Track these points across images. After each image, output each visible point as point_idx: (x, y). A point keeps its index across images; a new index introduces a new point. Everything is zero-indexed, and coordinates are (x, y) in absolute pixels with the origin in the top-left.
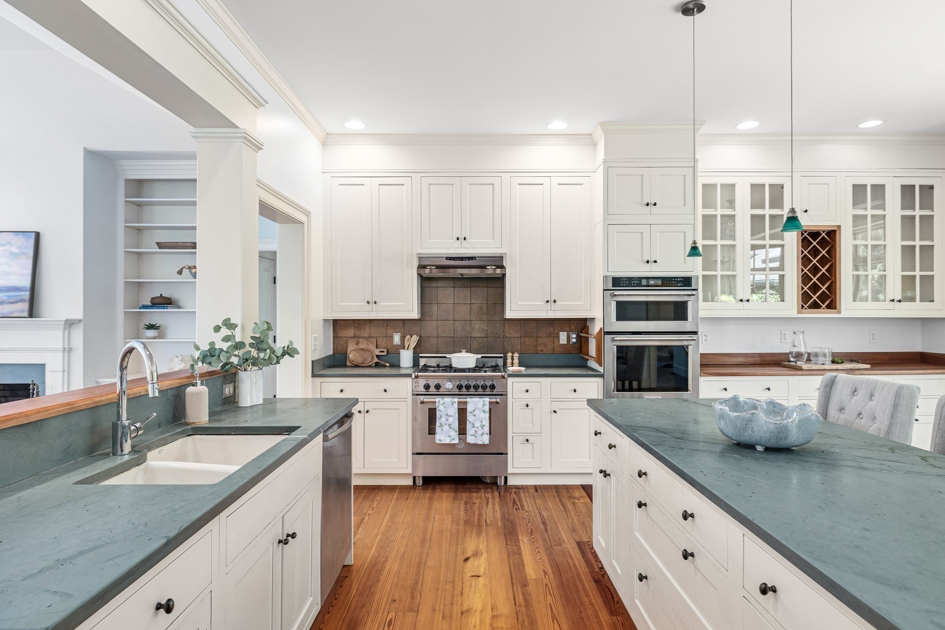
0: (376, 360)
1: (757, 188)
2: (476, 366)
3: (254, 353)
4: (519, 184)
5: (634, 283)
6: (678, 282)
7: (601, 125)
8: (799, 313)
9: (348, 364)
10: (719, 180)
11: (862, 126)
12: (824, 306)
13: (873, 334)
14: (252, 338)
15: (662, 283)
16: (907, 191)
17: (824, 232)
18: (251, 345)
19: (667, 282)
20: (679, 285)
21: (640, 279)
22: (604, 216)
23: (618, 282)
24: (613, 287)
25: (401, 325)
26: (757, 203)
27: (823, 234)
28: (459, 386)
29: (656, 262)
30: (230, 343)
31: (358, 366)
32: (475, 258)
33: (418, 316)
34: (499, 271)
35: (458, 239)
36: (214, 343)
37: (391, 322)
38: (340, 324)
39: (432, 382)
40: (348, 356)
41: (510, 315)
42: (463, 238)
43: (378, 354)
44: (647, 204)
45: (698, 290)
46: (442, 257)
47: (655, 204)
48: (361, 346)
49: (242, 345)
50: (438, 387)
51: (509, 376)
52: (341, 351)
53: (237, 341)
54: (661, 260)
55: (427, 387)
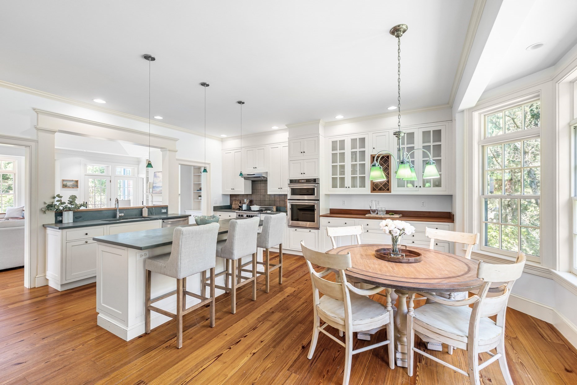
0: (238, 207)
1: (354, 141)
3: (69, 206)
4: (271, 148)
5: (297, 182)
6: (311, 181)
7: (286, 125)
8: (371, 192)
9: (232, 208)
10: (338, 139)
11: (389, 109)
12: (386, 190)
13: (423, 203)
14: (68, 201)
16: (426, 134)
17: (385, 157)
18: (68, 203)
19: (308, 181)
21: (299, 180)
22: (288, 158)
23: (292, 181)
24: (290, 183)
25: (246, 196)
26: (353, 146)
27: (386, 157)
28: (247, 216)
29: (304, 173)
30: (59, 202)
31: (234, 209)
32: (254, 174)
33: (251, 194)
34: (265, 178)
35: (254, 168)
36: (53, 202)
37: (244, 195)
38: (231, 196)
39: (241, 214)
40: (233, 206)
41: (269, 193)
42: (256, 168)
43: (240, 205)
44: (302, 152)
45: (319, 184)
46: (246, 174)
47: (304, 152)
48: (236, 203)
49: (64, 203)
50: (242, 216)
51: (260, 214)
52: (231, 204)
53: (62, 202)
54: (306, 173)
55: (239, 216)
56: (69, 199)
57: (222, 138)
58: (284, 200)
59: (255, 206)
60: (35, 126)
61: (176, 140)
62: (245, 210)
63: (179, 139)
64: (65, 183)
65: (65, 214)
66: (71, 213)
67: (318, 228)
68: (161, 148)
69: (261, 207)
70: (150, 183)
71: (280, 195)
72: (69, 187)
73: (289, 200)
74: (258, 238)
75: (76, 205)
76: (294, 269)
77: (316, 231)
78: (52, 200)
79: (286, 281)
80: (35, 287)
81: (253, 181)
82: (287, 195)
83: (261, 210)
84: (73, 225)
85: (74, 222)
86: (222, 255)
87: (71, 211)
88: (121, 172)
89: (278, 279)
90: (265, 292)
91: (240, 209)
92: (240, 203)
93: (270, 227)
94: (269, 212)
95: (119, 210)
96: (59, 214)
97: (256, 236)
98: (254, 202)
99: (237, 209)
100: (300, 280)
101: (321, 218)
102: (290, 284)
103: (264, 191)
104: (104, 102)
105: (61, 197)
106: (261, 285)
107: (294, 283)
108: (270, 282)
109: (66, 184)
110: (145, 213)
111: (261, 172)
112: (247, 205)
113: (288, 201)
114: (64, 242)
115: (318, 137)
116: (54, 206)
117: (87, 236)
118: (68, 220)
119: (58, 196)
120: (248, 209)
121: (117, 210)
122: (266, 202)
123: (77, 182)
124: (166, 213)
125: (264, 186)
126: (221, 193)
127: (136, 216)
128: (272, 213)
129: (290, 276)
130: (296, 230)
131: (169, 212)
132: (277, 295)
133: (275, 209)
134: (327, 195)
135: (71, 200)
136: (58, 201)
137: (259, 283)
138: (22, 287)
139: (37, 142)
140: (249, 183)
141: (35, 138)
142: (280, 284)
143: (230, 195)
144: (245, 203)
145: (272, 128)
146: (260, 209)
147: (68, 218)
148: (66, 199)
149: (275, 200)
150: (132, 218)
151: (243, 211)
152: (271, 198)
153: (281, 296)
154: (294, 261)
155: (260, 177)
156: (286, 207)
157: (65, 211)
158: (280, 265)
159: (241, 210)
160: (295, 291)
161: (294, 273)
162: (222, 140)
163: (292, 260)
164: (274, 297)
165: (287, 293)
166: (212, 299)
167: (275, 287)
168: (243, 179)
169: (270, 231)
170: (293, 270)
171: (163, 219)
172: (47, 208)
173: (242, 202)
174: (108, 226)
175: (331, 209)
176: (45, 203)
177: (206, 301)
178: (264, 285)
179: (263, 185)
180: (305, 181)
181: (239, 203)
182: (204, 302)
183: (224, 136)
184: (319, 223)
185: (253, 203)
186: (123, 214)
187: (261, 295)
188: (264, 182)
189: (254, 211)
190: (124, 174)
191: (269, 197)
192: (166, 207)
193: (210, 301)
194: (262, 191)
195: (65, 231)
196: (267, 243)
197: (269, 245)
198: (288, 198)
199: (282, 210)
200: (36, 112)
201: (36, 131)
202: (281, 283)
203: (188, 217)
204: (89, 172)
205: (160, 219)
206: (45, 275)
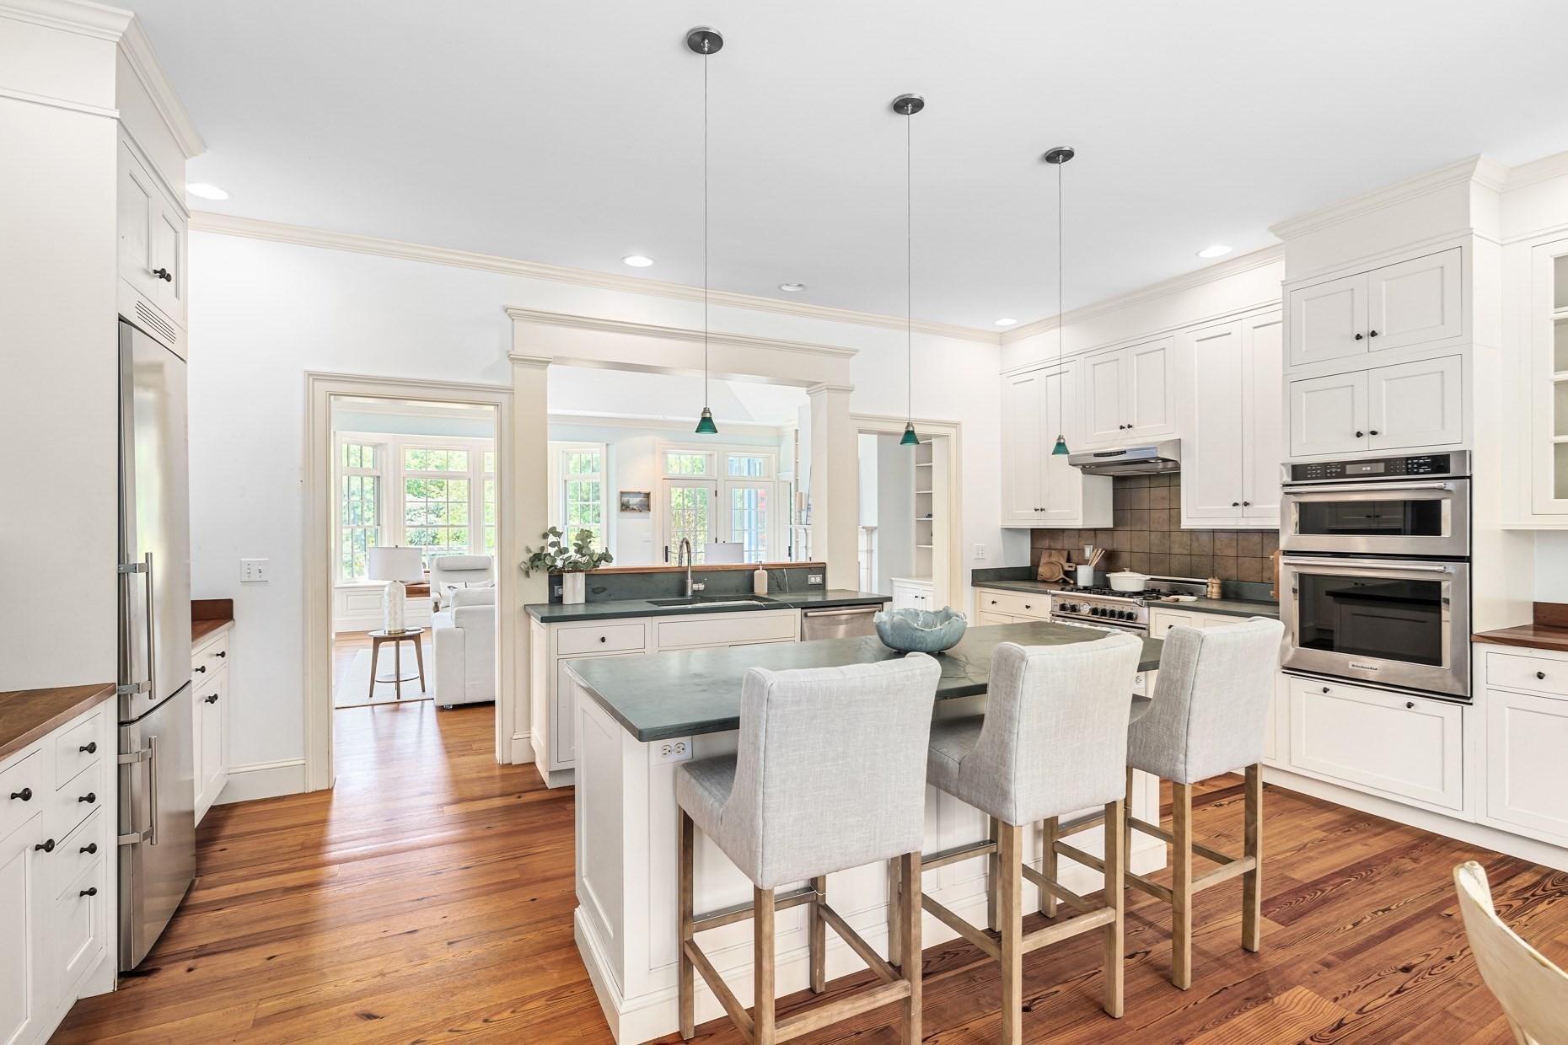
0: (1062, 576)
2: (1094, 585)
3: (577, 558)
4: (1198, 341)
5: (1331, 473)
6: (1420, 465)
7: (1272, 231)
9: (1038, 579)
14: (575, 544)
15: (1386, 468)
18: (574, 551)
20: (1421, 470)
21: (1343, 464)
22: (1284, 370)
23: (1299, 473)
24: (1293, 480)
25: (1093, 535)
28: (1094, 611)
29: (1374, 433)
30: (556, 548)
31: (1044, 581)
32: (1124, 452)
33: (1111, 525)
34: (1170, 465)
35: (1122, 428)
36: (542, 549)
37: (1082, 533)
38: (1037, 534)
39: (1069, 603)
40: (1041, 570)
41: (1186, 524)
42: (1130, 426)
43: (1067, 568)
44: (1358, 337)
45: (1470, 478)
46: (1090, 454)
47: (1373, 334)
48: (1053, 559)
49: (566, 550)
50: (1074, 609)
51: (1149, 605)
52: (1035, 563)
53: (562, 547)
54: (1383, 429)
55: (1063, 607)
56: (576, 539)
57: (1001, 333)
58: (1260, 553)
59: (1127, 574)
60: (508, 352)
61: (849, 353)
62: (1086, 589)
63: (857, 351)
64: (625, 499)
65: (567, 578)
66: (581, 577)
67: (1463, 698)
68: (810, 384)
69: (1152, 579)
70: (801, 494)
71: (1238, 531)
72: (633, 509)
73: (1287, 553)
74: (1132, 728)
75: (591, 555)
76: (1326, 880)
77: (1451, 710)
78: (542, 543)
79: (1281, 946)
80: (511, 764)
81: (1118, 481)
82: (1276, 532)
83: (1153, 591)
84: (586, 610)
85: (588, 601)
86: (964, 791)
87: (581, 571)
88: (740, 468)
89: (1240, 919)
90: (1167, 977)
91: (1069, 583)
92: (1069, 560)
93: (1198, 686)
94: (1186, 599)
95: (692, 572)
96: (556, 579)
97: (1123, 715)
98: (1125, 557)
99: (1056, 582)
100: (1369, 958)
101: (1481, 650)
102: (1305, 966)
103: (1165, 515)
104: (649, 262)
105: (559, 535)
106: (1149, 934)
107: (1328, 965)
108: (1194, 925)
109: (628, 501)
110: (761, 585)
111: (1154, 443)
112: (1096, 570)
113: (1283, 560)
114: (555, 657)
115: (1463, 252)
116: (543, 557)
117: (603, 647)
118: (574, 595)
119: (553, 531)
120: (1100, 583)
121: (686, 572)
122: (1176, 563)
123: (648, 495)
124: (822, 587)
125: (1163, 498)
126: (999, 523)
127: (737, 591)
128: (1204, 605)
129: (1302, 914)
130: (1325, 690)
131: (830, 586)
132: (1234, 1016)
133: (1214, 590)
134: (1521, 536)
135: (580, 542)
136: (553, 545)
137: (1138, 918)
138: (490, 756)
139: (511, 391)
140: (1103, 487)
141: (507, 383)
142: (1247, 949)
143: (1032, 529)
144: (1086, 562)
145: (1203, 254)
146: (1146, 585)
147: (574, 590)
148: (569, 541)
149: (1217, 552)
150: (726, 597)
151: (1078, 590)
152: (1195, 544)
153: (1256, 1032)
154: (1320, 834)
155: (1145, 461)
156: (1273, 583)
157: (568, 572)
158: (1249, 865)
159: (1068, 588)
160: (1340, 1025)
161: (1325, 901)
162: (1003, 339)
163: (1305, 824)
164: (1221, 1029)
165: (1292, 1021)
166: (906, 989)
167: (1220, 961)
168: (1078, 471)
169: (1196, 706)
170: (1315, 885)
171: (805, 606)
172: (529, 564)
173: (1074, 556)
174: (657, 619)
175: (1538, 608)
176: (528, 550)
177: (880, 996)
178: (1168, 935)
179: (1159, 492)
180: (1381, 468)
181: (1063, 561)
182: (872, 999)
183: (1006, 322)
184: (1465, 670)
185: (1121, 563)
186: (701, 586)
187: (1149, 991)
188: (1166, 481)
189: (1123, 594)
190: (749, 474)
191: (1186, 539)
192: (821, 569)
193: (901, 996)
194: (1155, 514)
195: (555, 626)
196: (1182, 757)
197: (1189, 767)
198: (1283, 545)
199: (1248, 596)
200: (509, 315)
201: (509, 364)
202: (1256, 947)
203: (882, 603)
204: (674, 470)
205: (796, 606)
206: (528, 735)
